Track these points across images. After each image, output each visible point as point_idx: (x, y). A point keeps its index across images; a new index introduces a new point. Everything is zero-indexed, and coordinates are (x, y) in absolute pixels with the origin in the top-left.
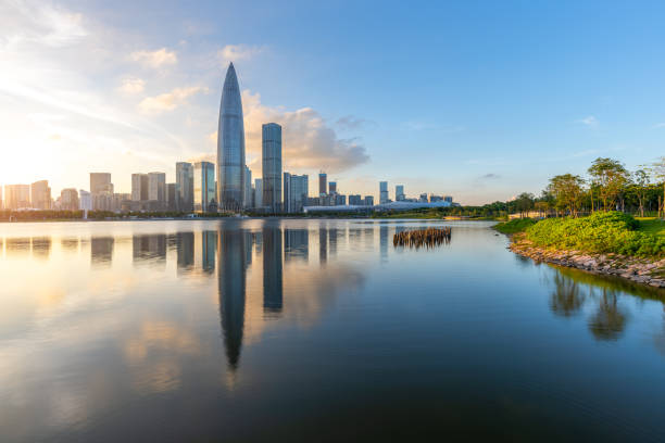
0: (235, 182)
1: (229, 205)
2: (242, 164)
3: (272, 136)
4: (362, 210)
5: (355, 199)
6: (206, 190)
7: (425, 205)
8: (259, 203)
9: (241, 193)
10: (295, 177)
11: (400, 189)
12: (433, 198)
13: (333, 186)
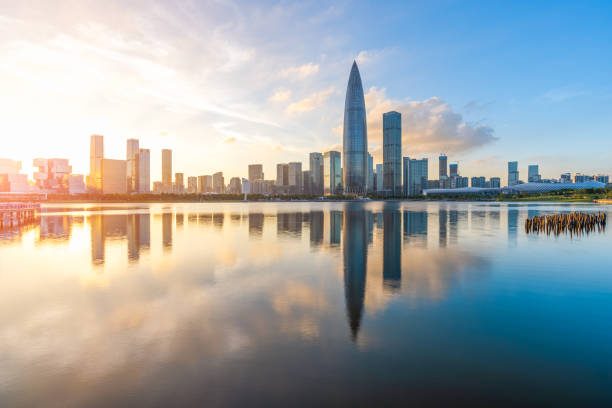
0: (359, 168)
1: (354, 188)
2: (364, 152)
3: (392, 124)
4: (487, 192)
5: (478, 181)
6: (334, 175)
7: (567, 186)
8: (380, 187)
9: (364, 178)
10: (415, 161)
11: (533, 169)
12: (579, 179)
13: (454, 168)
